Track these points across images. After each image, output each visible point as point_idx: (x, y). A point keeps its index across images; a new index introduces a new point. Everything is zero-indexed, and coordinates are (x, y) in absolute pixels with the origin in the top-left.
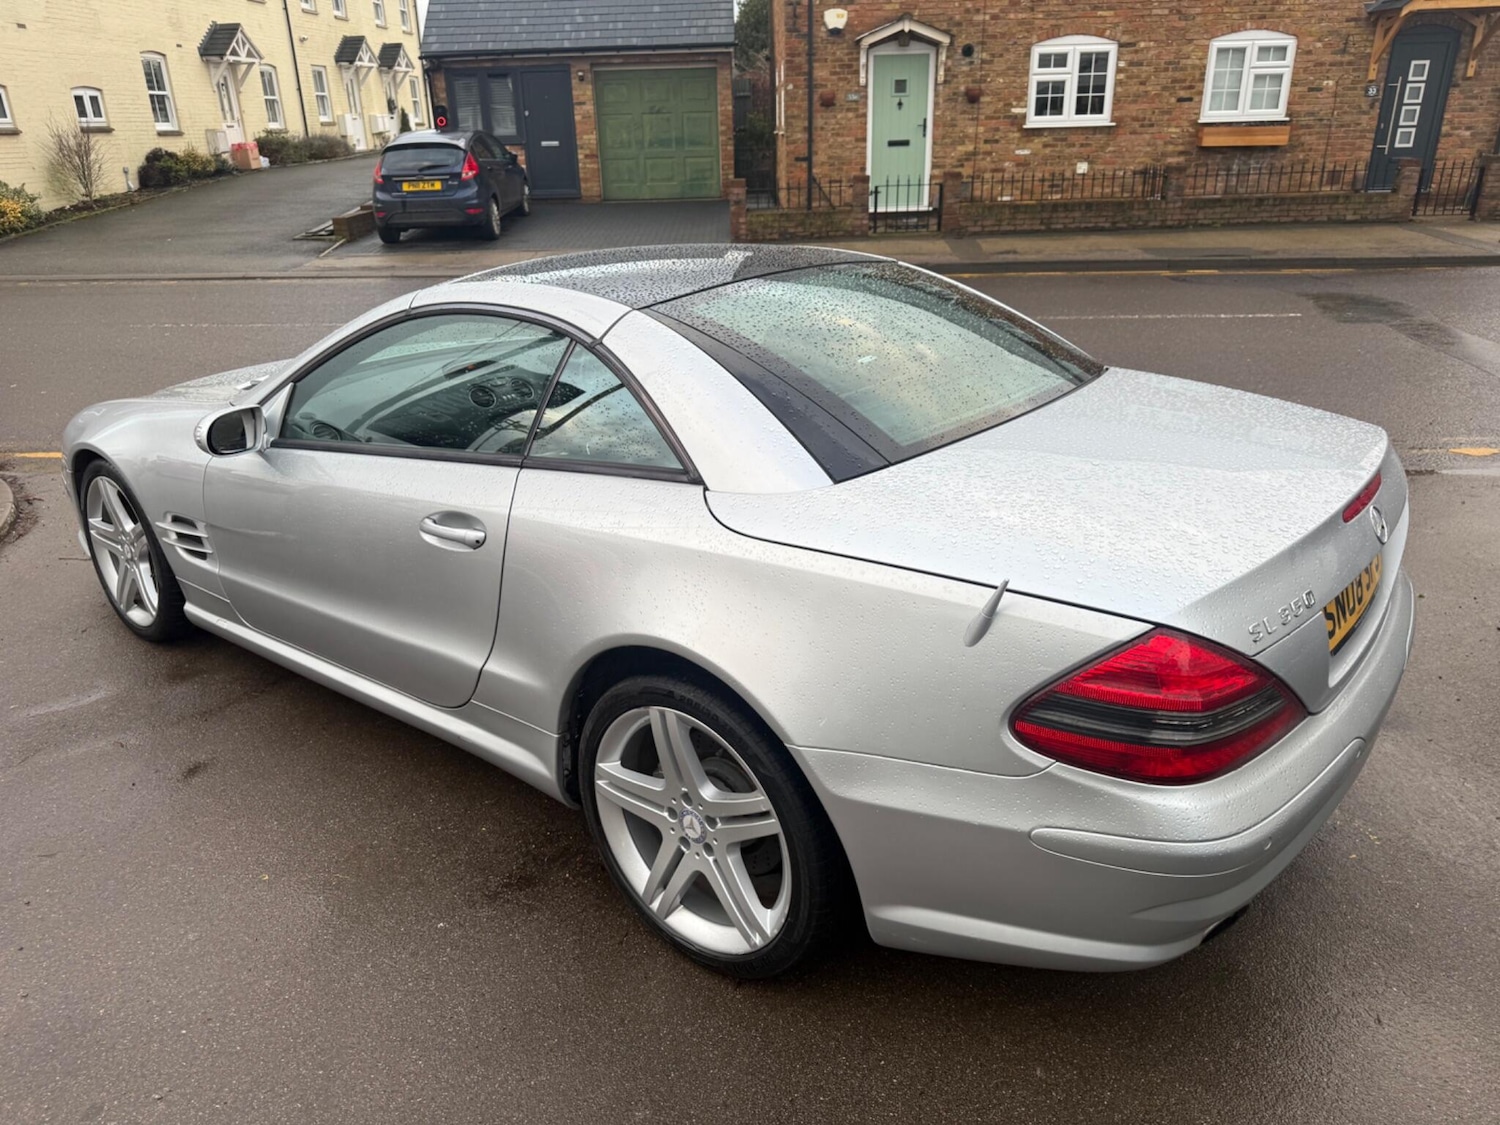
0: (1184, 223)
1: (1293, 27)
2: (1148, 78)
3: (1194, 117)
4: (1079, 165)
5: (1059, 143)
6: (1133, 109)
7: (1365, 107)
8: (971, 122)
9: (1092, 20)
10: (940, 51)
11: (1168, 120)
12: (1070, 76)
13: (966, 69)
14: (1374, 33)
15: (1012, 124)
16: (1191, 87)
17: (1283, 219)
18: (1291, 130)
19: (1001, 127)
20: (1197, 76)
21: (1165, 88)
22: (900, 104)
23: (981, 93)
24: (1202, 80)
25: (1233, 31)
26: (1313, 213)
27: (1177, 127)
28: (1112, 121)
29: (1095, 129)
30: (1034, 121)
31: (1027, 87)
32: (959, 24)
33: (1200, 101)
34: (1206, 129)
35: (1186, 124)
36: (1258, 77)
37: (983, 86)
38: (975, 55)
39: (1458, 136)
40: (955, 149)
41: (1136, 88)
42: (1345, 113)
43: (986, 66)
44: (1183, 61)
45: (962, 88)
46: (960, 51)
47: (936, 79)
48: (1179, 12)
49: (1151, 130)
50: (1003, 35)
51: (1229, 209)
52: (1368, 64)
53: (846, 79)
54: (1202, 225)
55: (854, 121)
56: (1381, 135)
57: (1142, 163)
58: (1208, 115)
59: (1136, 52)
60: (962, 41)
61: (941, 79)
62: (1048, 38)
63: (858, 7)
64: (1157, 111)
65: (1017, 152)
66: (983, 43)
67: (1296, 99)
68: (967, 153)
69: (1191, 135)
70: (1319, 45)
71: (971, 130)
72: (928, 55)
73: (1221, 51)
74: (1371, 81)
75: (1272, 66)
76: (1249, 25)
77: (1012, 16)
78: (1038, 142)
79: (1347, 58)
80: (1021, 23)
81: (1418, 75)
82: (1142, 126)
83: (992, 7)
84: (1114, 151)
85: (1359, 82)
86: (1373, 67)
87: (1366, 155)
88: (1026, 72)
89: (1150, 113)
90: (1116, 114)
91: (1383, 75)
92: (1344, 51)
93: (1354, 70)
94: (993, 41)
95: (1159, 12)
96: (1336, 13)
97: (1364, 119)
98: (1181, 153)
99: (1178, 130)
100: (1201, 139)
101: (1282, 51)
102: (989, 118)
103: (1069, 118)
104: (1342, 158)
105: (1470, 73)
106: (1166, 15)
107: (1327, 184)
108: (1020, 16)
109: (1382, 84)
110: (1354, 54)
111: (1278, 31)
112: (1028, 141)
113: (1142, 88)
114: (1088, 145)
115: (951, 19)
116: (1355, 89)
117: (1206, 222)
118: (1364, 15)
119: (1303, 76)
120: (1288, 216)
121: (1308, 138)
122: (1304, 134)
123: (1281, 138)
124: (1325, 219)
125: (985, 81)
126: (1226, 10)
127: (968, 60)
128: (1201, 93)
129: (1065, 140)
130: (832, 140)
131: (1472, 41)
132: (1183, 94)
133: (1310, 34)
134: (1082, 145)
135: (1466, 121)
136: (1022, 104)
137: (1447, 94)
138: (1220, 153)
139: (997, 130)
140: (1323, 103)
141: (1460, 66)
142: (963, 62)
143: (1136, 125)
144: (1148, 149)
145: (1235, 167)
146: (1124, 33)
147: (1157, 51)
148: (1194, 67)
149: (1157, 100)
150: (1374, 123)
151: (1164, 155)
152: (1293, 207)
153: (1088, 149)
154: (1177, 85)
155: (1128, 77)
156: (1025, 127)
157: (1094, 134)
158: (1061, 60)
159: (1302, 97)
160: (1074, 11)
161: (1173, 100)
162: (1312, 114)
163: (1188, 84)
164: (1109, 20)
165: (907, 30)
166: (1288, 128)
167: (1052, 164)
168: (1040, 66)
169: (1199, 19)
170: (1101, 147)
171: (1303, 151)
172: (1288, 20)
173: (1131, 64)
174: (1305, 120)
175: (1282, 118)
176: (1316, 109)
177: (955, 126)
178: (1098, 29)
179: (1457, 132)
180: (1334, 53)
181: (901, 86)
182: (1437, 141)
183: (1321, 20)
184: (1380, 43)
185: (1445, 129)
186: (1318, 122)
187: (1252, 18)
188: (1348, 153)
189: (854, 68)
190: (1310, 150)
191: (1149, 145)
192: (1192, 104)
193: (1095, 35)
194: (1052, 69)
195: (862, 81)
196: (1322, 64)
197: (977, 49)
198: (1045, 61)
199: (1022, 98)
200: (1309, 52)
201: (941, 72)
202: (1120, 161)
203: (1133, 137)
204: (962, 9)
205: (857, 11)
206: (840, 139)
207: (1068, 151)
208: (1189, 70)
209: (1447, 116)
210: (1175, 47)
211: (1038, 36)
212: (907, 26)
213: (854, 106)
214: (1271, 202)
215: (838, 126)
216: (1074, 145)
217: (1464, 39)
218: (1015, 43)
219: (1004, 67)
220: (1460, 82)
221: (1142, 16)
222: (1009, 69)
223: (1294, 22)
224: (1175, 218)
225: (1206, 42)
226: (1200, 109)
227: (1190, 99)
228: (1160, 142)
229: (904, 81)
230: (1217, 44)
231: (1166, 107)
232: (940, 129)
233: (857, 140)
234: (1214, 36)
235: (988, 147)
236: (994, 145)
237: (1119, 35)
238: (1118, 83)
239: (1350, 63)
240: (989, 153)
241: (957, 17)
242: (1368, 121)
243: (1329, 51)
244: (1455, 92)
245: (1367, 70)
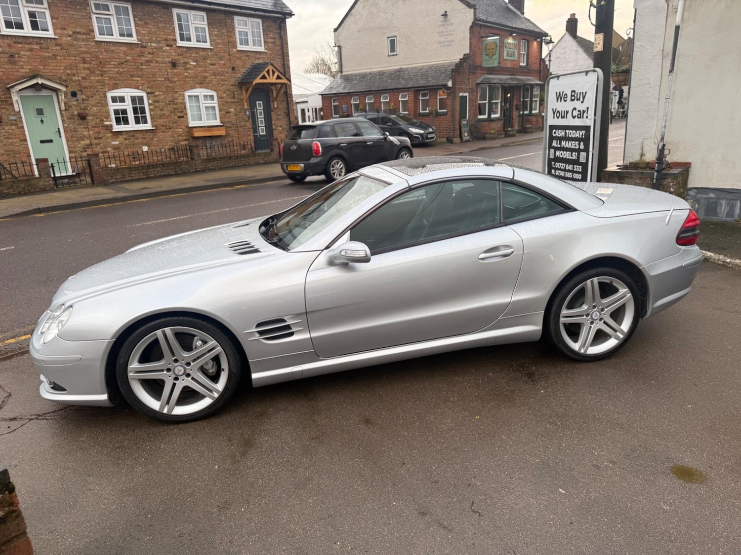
0: (204, 169)
1: (214, 88)
2: (163, 107)
3: (187, 124)
4: (143, 147)
5: (132, 138)
6: (161, 122)
7: (247, 119)
8: (84, 129)
9: (132, 82)
10: (59, 94)
11: (177, 126)
12: (128, 106)
13: (74, 103)
14: (242, 91)
15: (106, 130)
16: (182, 112)
17: (240, 164)
18: (226, 128)
19: (101, 131)
20: (183, 107)
21: (171, 112)
22: (42, 121)
23: (87, 115)
24: (185, 109)
25: (192, 88)
26: (249, 161)
27: (181, 129)
28: (153, 127)
29: (146, 131)
30: (117, 128)
31: (109, 112)
32: (66, 81)
33: (187, 118)
34: (194, 129)
35: (184, 127)
36: (206, 107)
37: (86, 111)
38: (78, 96)
39: (278, 129)
40: (80, 143)
41: (159, 112)
42: (241, 121)
43: (86, 102)
44: (176, 101)
45: (76, 113)
46: (70, 94)
47: (60, 108)
48: (169, 80)
49: (171, 130)
50: (91, 87)
51: (219, 162)
52: (243, 103)
53: (6, 108)
54: (211, 169)
55: (16, 130)
56: (255, 130)
57: (171, 145)
58: (192, 124)
59: (155, 96)
60: (71, 89)
61: (63, 108)
62: (113, 89)
63: (3, 70)
64: (171, 122)
65: (113, 143)
66: (81, 91)
67: (223, 117)
68: (86, 145)
69: (187, 132)
70: (225, 95)
71: (86, 133)
72: (52, 96)
73: (190, 96)
74: (246, 109)
75: (210, 103)
76: (197, 86)
77: (93, 78)
78: (121, 138)
79: (236, 100)
80: (98, 81)
81: (260, 107)
82: (166, 129)
83: (81, 73)
84: (158, 140)
85: (242, 109)
86: (245, 104)
87: (252, 138)
88: (107, 105)
89: (168, 123)
90: (154, 124)
91: (249, 107)
92: (234, 98)
93: (239, 105)
94: (86, 89)
95: (160, 79)
96: (227, 83)
97: (248, 123)
98: (186, 140)
99: (182, 130)
100: (193, 134)
101: (212, 97)
102: (92, 127)
103: (132, 126)
104: (245, 139)
105: (276, 106)
106: (164, 81)
107: (243, 150)
108: (97, 78)
109: (250, 110)
110: (238, 99)
111: (208, 89)
112: (116, 138)
113: (162, 112)
114: (145, 138)
115: (61, 78)
116: (241, 112)
117: (212, 168)
118: (237, 84)
119: (222, 107)
120: (241, 163)
121: (231, 132)
122: (229, 130)
123: (222, 132)
124: (254, 163)
125: (87, 109)
126: (187, 79)
127: (75, 99)
128: (186, 114)
129: (134, 136)
130: (5, 141)
131: (273, 95)
132: (179, 114)
133: (221, 91)
134: (142, 138)
135: (279, 124)
136: (109, 120)
137: (271, 114)
138: (201, 139)
139: (99, 132)
140: (232, 118)
141: (272, 104)
142: (73, 100)
143: (164, 128)
144: (172, 139)
145: (208, 145)
146: (148, 88)
147: (164, 96)
148: (181, 103)
149: (170, 117)
150: (251, 125)
151: (179, 141)
152: (242, 159)
153: (145, 140)
154: (176, 111)
155: (155, 107)
156: (113, 131)
157: (147, 133)
158: (122, 99)
159: (224, 115)
160: (122, 77)
161: (176, 117)
162: (229, 122)
163: (180, 110)
164: (140, 82)
165: (40, 83)
166: (224, 128)
167: (131, 148)
168: (113, 102)
169: (177, 83)
170: (151, 139)
171: (231, 137)
172: (211, 85)
173: (154, 101)
174: (228, 125)
175: (220, 124)
176: (231, 120)
177: (76, 131)
178: (136, 86)
179: (278, 128)
180: (231, 98)
181: (40, 112)
182: (273, 132)
183: (223, 85)
184: (245, 96)
185: (274, 127)
186: (233, 126)
187: (198, 83)
188: (246, 137)
189: (10, 102)
190: (233, 137)
191: (171, 137)
192: (184, 119)
193: (135, 88)
194: (118, 104)
195: (17, 109)
196: (228, 102)
197: (79, 93)
198: (114, 100)
199: (108, 117)
200: (222, 98)
201: (63, 105)
202: (161, 144)
203: (164, 133)
204: (65, 74)
205: (3, 72)
206: (10, 141)
207: (137, 141)
208: (179, 105)
209: (273, 122)
210: (170, 95)
211: (108, 88)
212: (40, 81)
213: (14, 122)
214: (234, 158)
215: (7, 134)
216: (138, 138)
217: (270, 94)
218: (98, 91)
219: (95, 103)
220: (273, 110)
221: (154, 81)
222: (98, 103)
223: (214, 86)
224: (200, 167)
225: (183, 93)
226: (188, 121)
227: (183, 117)
228: (176, 136)
229: (42, 109)
230: (187, 94)
231: (174, 120)
232: (69, 133)
233: (21, 141)
234: (185, 90)
235: (97, 141)
236: (100, 140)
237: (146, 88)
238: (151, 110)
239: (237, 102)
240: (99, 144)
241: (64, 78)
242: (249, 124)
243: (229, 97)
244: (273, 114)
245: (243, 105)
